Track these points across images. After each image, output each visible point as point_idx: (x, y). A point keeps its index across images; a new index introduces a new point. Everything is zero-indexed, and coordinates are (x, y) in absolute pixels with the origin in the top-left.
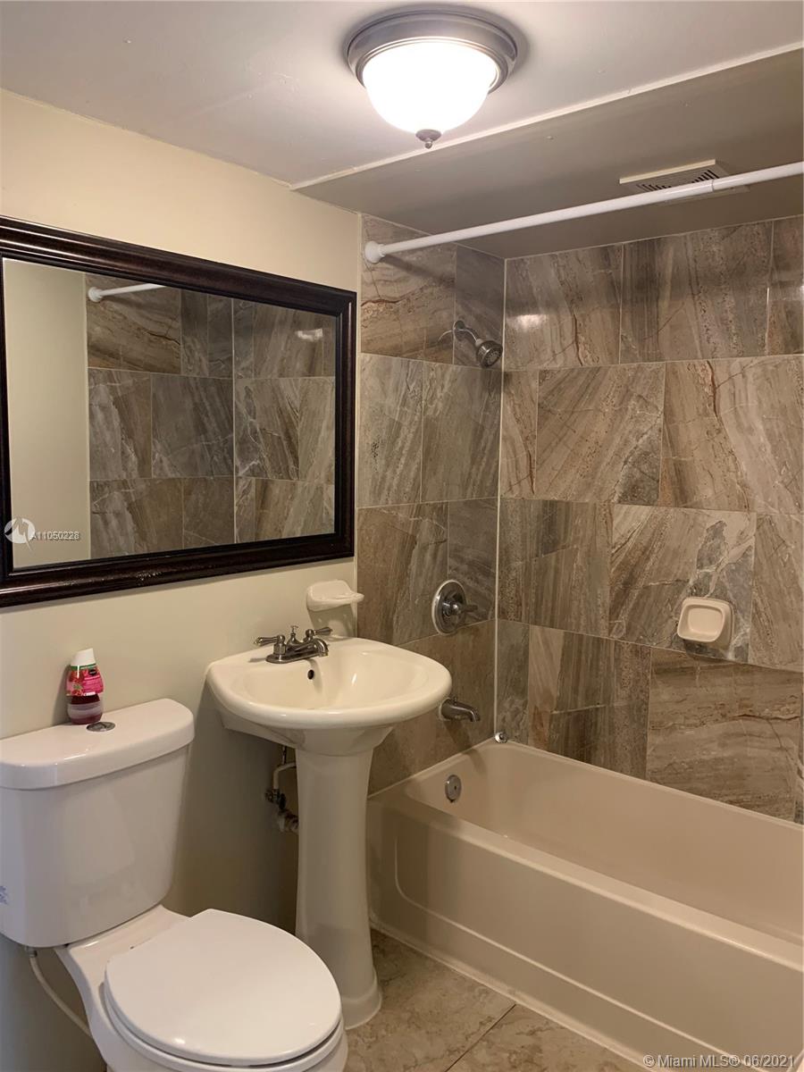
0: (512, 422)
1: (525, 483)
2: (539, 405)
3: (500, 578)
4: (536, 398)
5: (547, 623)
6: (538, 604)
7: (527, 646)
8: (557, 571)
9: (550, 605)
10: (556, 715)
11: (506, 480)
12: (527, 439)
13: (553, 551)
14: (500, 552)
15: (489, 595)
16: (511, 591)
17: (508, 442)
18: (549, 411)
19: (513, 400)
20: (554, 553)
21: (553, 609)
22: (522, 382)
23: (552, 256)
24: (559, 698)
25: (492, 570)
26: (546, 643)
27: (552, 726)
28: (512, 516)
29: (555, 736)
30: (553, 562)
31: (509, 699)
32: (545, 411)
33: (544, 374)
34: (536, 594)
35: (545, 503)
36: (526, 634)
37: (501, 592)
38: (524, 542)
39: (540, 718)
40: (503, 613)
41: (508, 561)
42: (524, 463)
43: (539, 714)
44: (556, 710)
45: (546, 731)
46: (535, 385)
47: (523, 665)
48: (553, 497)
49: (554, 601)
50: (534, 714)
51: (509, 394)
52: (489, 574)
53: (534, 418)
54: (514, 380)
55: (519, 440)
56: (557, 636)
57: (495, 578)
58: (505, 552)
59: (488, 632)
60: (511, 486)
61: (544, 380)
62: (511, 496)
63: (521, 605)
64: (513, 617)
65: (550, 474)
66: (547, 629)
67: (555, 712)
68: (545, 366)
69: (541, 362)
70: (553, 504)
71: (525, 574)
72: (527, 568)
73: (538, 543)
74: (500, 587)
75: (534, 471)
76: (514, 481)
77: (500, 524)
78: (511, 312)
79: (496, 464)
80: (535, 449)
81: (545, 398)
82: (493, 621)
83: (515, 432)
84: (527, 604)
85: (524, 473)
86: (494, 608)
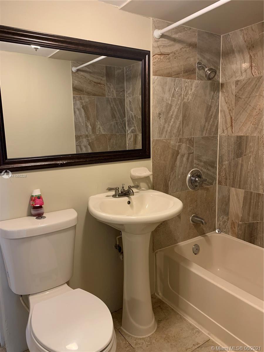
0: (224, 104)
1: (229, 129)
2: (235, 95)
3: (219, 168)
4: (234, 93)
5: (238, 187)
6: (234, 179)
7: (229, 196)
8: (242, 165)
9: (239, 179)
10: (240, 224)
11: (221, 128)
12: (230, 110)
13: (241, 157)
14: (219, 158)
15: (214, 175)
16: (223, 174)
17: (223, 113)
18: (240, 97)
19: (225, 94)
20: (241, 158)
21: (240, 181)
22: (228, 86)
23: (241, 30)
24: (242, 217)
25: (215, 165)
26: (237, 195)
27: (239, 228)
28: (224, 143)
29: (240, 232)
30: (240, 162)
31: (222, 216)
32: (237, 98)
33: (237, 82)
34: (233, 175)
35: (237, 137)
36: (229, 191)
37: (219, 174)
38: (229, 154)
39: (234, 225)
40: (220, 183)
41: (222, 161)
42: (229, 120)
43: (234, 223)
44: (240, 222)
45: (236, 230)
46: (233, 87)
47: (227, 204)
48: (241, 134)
49: (240, 178)
50: (232, 223)
51: (223, 92)
52: (214, 167)
53: (233, 101)
54: (225, 86)
55: (227, 111)
56: (241, 192)
57: (217, 168)
58: (221, 157)
59: (213, 190)
60: (223, 131)
61: (237, 85)
62: (224, 135)
63: (227, 179)
64: (224, 184)
65: (240, 124)
66: (237, 189)
67: (240, 223)
68: (238, 79)
69: (236, 77)
70: (241, 137)
71: (229, 166)
72: (230, 164)
73: (234, 154)
74: (219, 172)
75: (233, 124)
76: (225, 129)
77: (219, 147)
78: (224, 57)
79: (217, 122)
80: (233, 114)
81: (238, 92)
82: (216, 186)
83: (226, 108)
84: (229, 179)
85: (229, 124)
86: (216, 180)
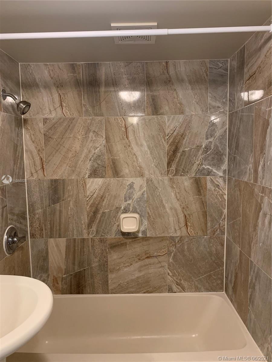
0: (30, 143)
1: (40, 172)
2: (44, 134)
3: (29, 219)
4: (42, 131)
5: (57, 236)
6: (51, 229)
7: (47, 249)
8: (60, 212)
9: (58, 228)
10: (64, 277)
11: (29, 171)
12: (39, 150)
13: (58, 203)
14: (29, 207)
15: (26, 229)
16: (36, 225)
17: (29, 153)
18: (50, 137)
19: (30, 132)
21: (60, 229)
22: (34, 123)
23: (45, 64)
24: (66, 269)
25: (26, 216)
26: (57, 246)
27: (63, 283)
28: (34, 188)
29: (65, 287)
30: (58, 208)
31: (39, 276)
32: (47, 138)
33: (45, 120)
34: (50, 224)
35: (52, 180)
36: (46, 243)
37: (31, 226)
38: (42, 200)
39: (57, 281)
40: (33, 236)
41: (34, 210)
42: (38, 162)
43: (56, 279)
44: (64, 275)
45: (60, 285)
46: (41, 125)
47: (46, 258)
48: (55, 177)
49: (60, 226)
50: (53, 280)
51: (27, 129)
52: (25, 219)
53: (42, 140)
54: (29, 122)
55: (35, 152)
56: (62, 242)
57: (27, 219)
58: (32, 206)
59: (27, 246)
60: (32, 174)
61: (46, 123)
62: (32, 179)
63: (42, 230)
64: (38, 237)
65: (53, 167)
66: (57, 239)
67: (64, 276)
68: (46, 116)
69: (43, 114)
70: (56, 181)
71: (44, 215)
72: (44, 213)
73: (49, 200)
74: (30, 224)
75: (45, 166)
76: (33, 171)
77: (28, 193)
79: (23, 163)
80: (43, 155)
81: (47, 131)
82: (28, 241)
83: (32, 147)
84: (46, 230)
85: (39, 167)
86: (28, 234)
